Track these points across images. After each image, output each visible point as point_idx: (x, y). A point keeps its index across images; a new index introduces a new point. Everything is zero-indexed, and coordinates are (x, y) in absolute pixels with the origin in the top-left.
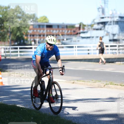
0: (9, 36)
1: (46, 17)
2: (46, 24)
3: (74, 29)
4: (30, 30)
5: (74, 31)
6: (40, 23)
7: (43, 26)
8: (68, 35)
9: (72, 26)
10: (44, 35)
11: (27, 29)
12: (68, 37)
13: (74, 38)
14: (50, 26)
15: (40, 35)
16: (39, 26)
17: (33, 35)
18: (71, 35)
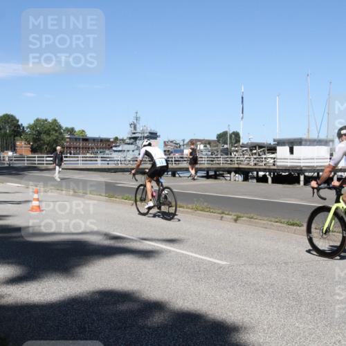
0: (46, 148)
1: (83, 131)
2: (81, 137)
3: (109, 143)
4: (67, 142)
5: (109, 145)
6: (76, 136)
7: (79, 139)
8: (103, 148)
9: (108, 140)
10: (80, 148)
11: (63, 142)
12: (101, 150)
13: (107, 152)
14: (86, 140)
15: (76, 148)
16: (76, 139)
17: (70, 148)
18: (106, 148)
